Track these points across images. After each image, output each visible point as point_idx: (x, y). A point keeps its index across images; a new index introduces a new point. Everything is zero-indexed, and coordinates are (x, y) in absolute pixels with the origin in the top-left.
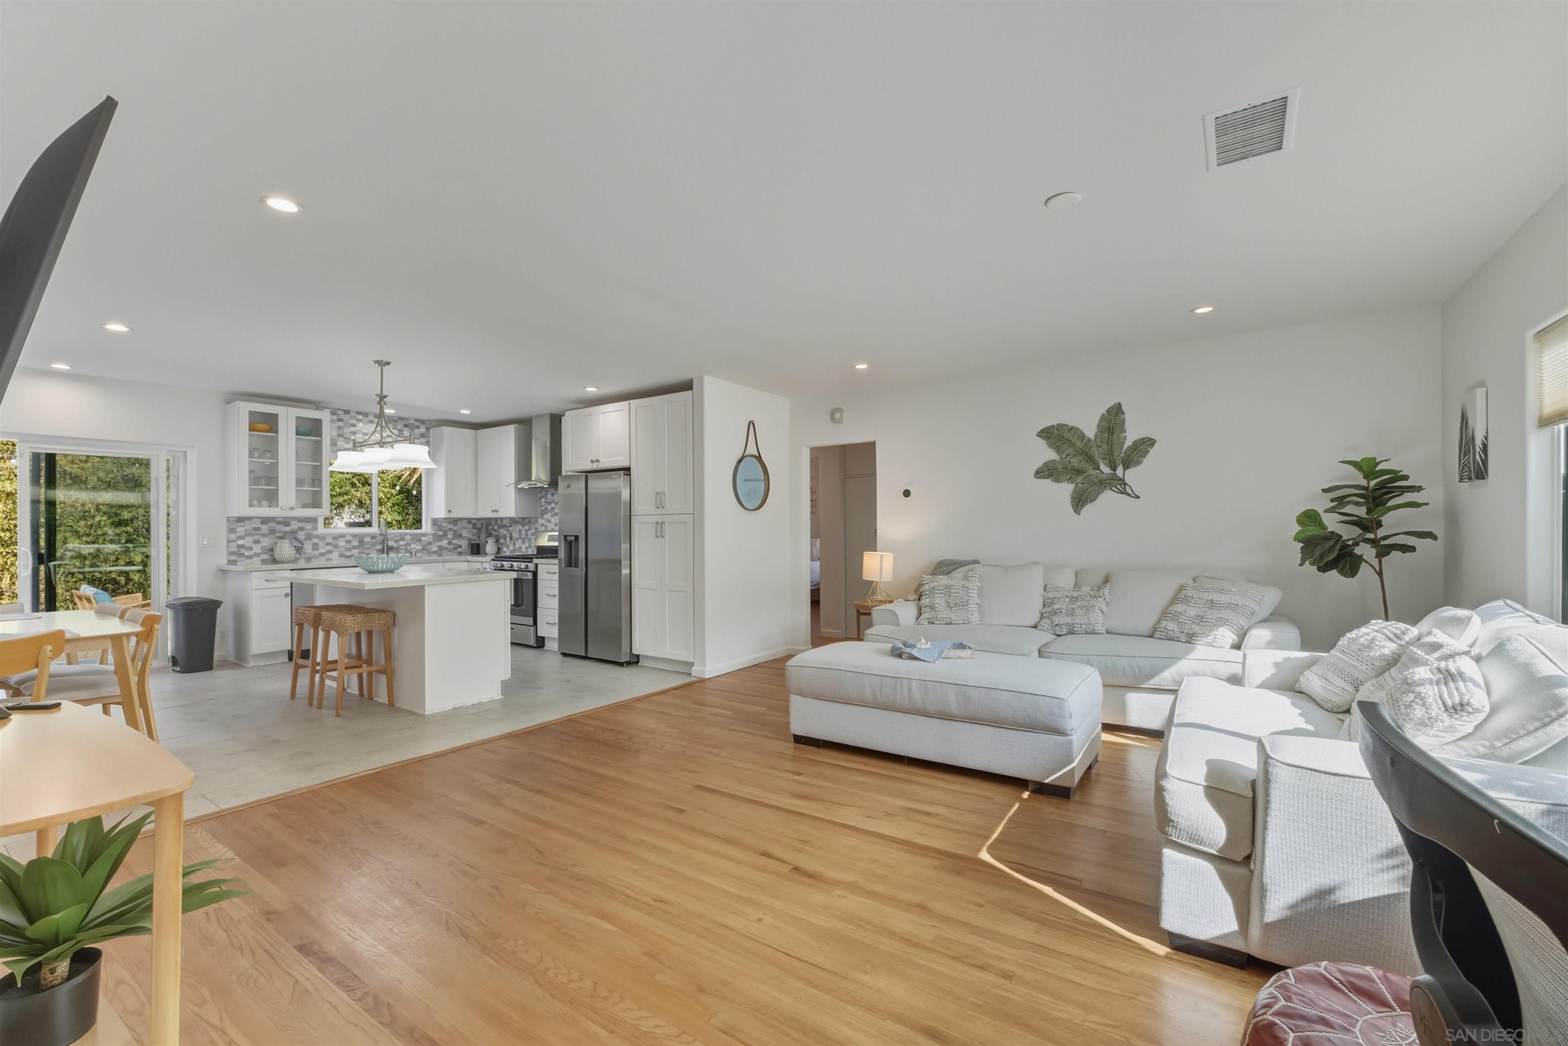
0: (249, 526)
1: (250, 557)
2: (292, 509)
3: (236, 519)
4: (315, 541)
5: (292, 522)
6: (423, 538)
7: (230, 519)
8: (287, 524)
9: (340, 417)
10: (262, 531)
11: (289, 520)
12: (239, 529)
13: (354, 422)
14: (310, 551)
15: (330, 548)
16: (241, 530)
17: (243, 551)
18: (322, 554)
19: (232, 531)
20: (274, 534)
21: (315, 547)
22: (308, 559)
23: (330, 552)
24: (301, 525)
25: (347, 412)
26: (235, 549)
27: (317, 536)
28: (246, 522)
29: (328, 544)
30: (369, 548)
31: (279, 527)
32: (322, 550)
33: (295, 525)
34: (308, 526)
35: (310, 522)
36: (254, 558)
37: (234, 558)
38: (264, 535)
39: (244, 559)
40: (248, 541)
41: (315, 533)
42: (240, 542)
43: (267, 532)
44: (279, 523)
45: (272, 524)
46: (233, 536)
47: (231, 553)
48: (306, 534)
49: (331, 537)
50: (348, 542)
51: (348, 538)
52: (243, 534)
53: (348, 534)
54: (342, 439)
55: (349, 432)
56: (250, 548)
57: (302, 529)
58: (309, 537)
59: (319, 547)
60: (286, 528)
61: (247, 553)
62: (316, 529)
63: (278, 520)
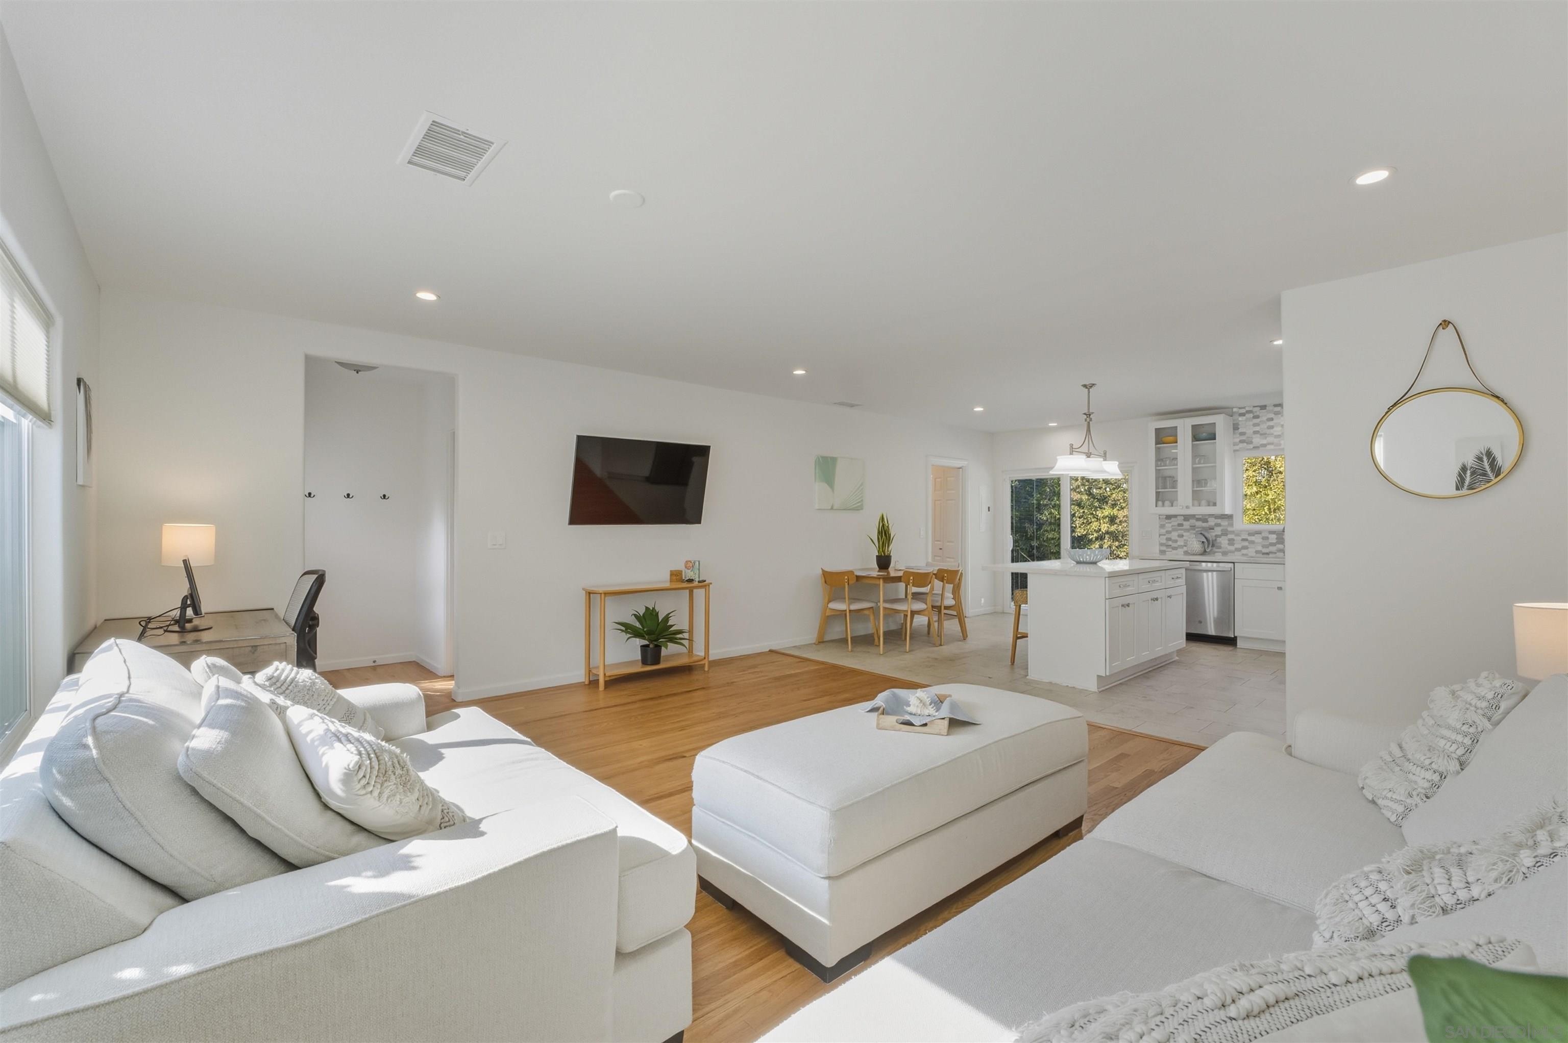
0: (1175, 522)
1: (1175, 549)
3: (1164, 517)
4: (1230, 536)
5: (1209, 519)
7: (1161, 517)
8: (1205, 521)
9: (1255, 414)
10: (1185, 527)
11: (1207, 517)
12: (1167, 525)
13: (1271, 415)
14: (1227, 546)
15: (1246, 544)
16: (1169, 526)
17: (1170, 543)
18: (1238, 550)
19: (1162, 526)
20: (1194, 530)
21: (1231, 542)
22: (1225, 553)
23: (1245, 548)
24: (1219, 521)
25: (1263, 407)
26: (1164, 541)
27: (1233, 532)
28: (1173, 519)
29: (1243, 540)
31: (1199, 524)
32: (1238, 546)
33: (1212, 522)
34: (1224, 523)
35: (1226, 518)
36: (1179, 550)
37: (1164, 548)
38: (1187, 530)
39: (1170, 550)
40: (1174, 535)
41: (1230, 529)
42: (1168, 536)
43: (1188, 527)
44: (1198, 520)
45: (1192, 521)
46: (1163, 531)
47: (1161, 544)
48: (1222, 530)
49: (1247, 533)
50: (1266, 538)
51: (1265, 534)
52: (1170, 529)
54: (1258, 435)
55: (1266, 427)
56: (1176, 541)
57: (1218, 525)
58: (1225, 533)
59: (1235, 542)
60: (1205, 525)
61: (1174, 545)
62: (1232, 525)
63: (1197, 517)
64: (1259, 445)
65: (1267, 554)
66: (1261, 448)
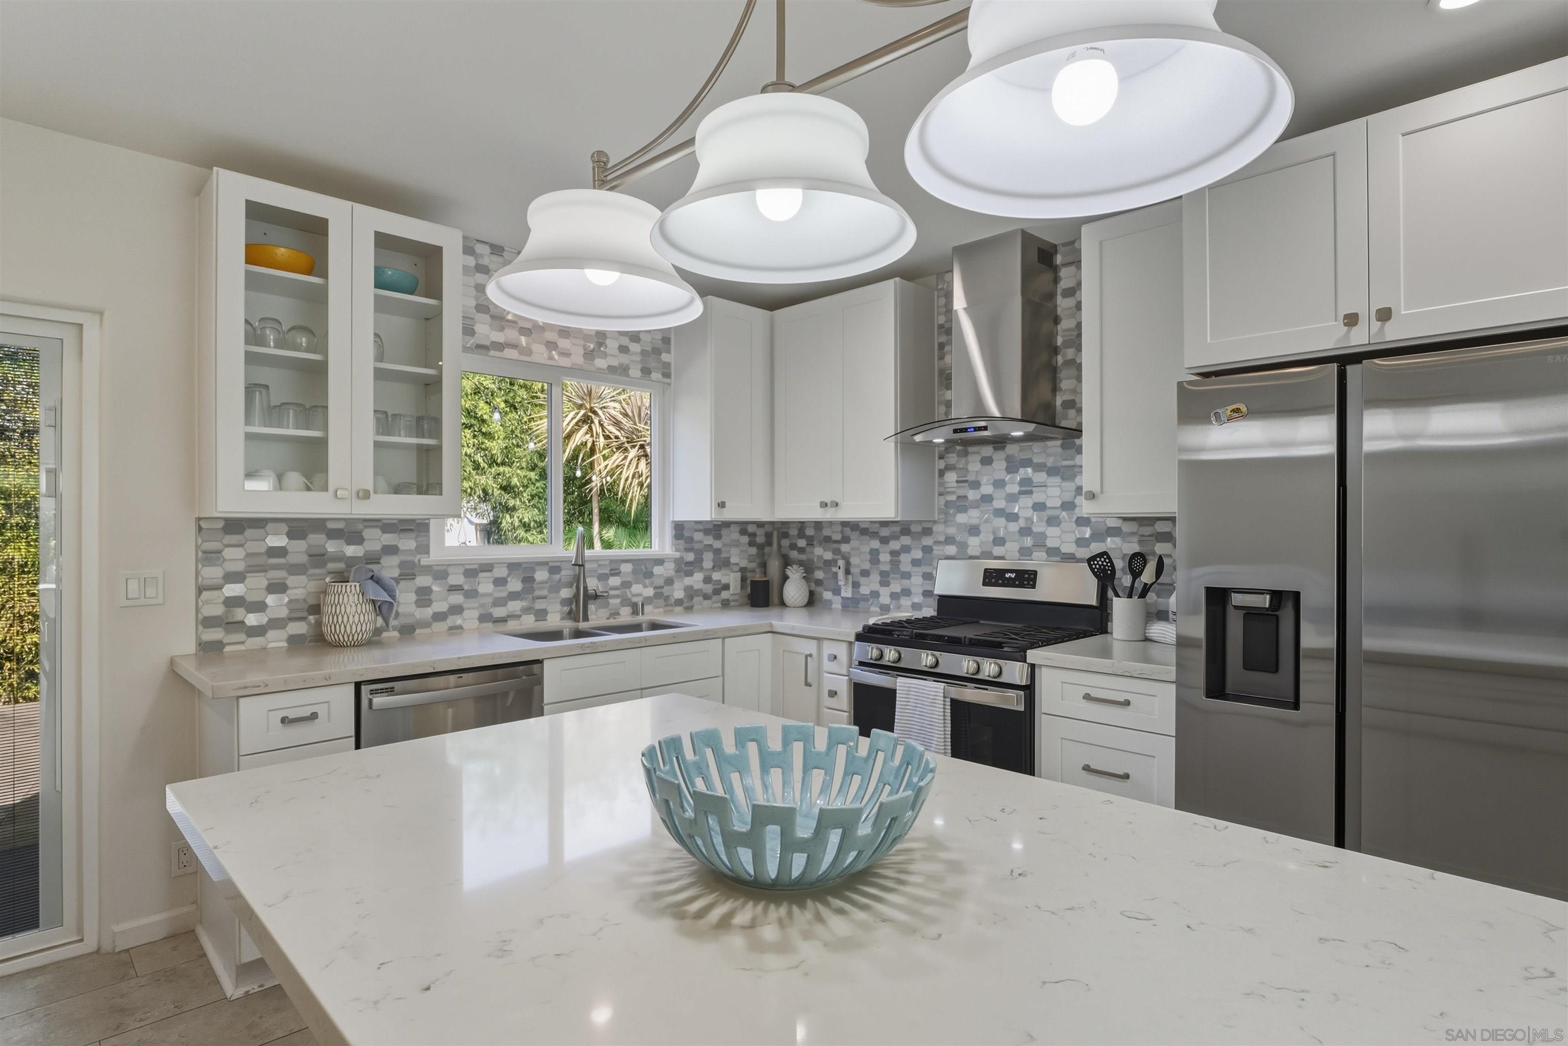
0: (258, 543)
1: (259, 631)
2: (365, 495)
3: (221, 525)
4: (423, 581)
5: (367, 533)
6: (657, 570)
7: (204, 525)
8: (353, 537)
9: (480, 262)
10: (292, 559)
11: (360, 526)
12: (228, 553)
14: (412, 608)
15: (457, 599)
16: (234, 557)
17: (239, 614)
18: (439, 617)
19: (209, 557)
20: (322, 565)
21: (424, 597)
22: (407, 631)
23: (457, 610)
24: (389, 539)
26: (218, 610)
27: (428, 570)
28: (249, 533)
29: (453, 589)
30: (545, 597)
31: (334, 547)
32: (440, 606)
33: (375, 540)
34: (407, 543)
35: (412, 530)
36: (271, 634)
37: (214, 634)
38: (296, 569)
39: (241, 637)
40: (253, 586)
41: (425, 561)
42: (233, 590)
43: (304, 559)
44: (333, 534)
45: (316, 539)
46: (213, 573)
47: (208, 622)
48: (402, 565)
49: (462, 570)
50: (500, 582)
51: (500, 572)
52: (240, 567)
53: (500, 563)
54: (486, 317)
56: (260, 607)
57: (391, 550)
58: (408, 572)
59: (433, 597)
60: (351, 551)
61: (252, 620)
62: (424, 549)
63: (331, 525)
64: (488, 343)
65: (503, 620)
66: (492, 353)
